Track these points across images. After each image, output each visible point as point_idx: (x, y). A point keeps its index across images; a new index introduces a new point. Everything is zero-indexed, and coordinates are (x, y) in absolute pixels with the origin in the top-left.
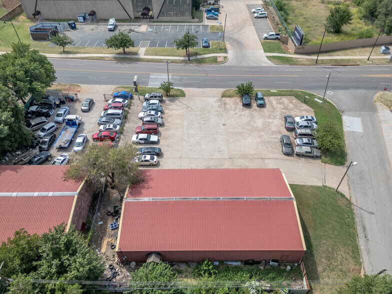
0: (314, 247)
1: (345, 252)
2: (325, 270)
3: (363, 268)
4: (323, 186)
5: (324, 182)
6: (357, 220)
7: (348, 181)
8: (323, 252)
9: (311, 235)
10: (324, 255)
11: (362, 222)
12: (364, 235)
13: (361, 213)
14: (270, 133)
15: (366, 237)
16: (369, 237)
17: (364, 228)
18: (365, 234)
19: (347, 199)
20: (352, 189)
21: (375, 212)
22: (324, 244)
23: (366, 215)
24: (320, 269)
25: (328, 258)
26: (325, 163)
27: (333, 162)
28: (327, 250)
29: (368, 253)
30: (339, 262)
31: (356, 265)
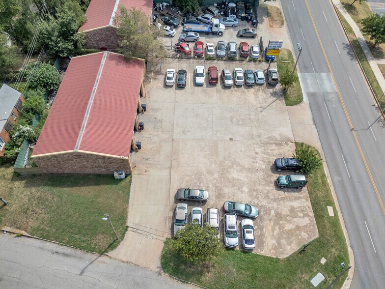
0: (52, 189)
1: (44, 220)
2: (31, 193)
3: (28, 235)
4: (127, 227)
5: (135, 230)
6: (79, 252)
7: (135, 265)
8: (45, 195)
9: (64, 189)
10: (43, 195)
11: (75, 257)
12: (59, 251)
13: (86, 261)
14: (217, 185)
15: (57, 253)
16: (55, 256)
17: (67, 255)
18: (60, 254)
19: (106, 251)
20: (122, 264)
21: (82, 277)
22: (53, 198)
23: (82, 265)
24: (34, 189)
25: (39, 198)
26: (166, 243)
27: (166, 253)
28: (47, 200)
29: (41, 248)
30: (35, 208)
31: (31, 227)
